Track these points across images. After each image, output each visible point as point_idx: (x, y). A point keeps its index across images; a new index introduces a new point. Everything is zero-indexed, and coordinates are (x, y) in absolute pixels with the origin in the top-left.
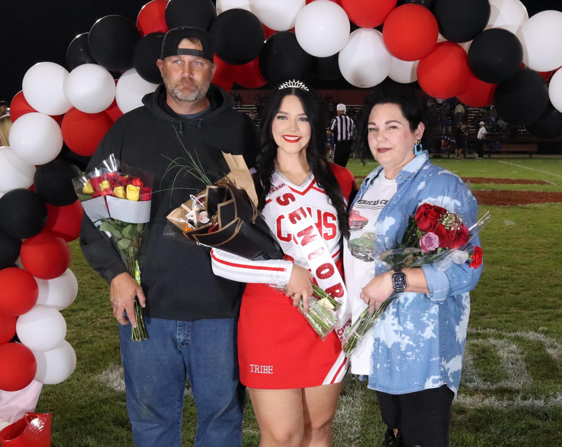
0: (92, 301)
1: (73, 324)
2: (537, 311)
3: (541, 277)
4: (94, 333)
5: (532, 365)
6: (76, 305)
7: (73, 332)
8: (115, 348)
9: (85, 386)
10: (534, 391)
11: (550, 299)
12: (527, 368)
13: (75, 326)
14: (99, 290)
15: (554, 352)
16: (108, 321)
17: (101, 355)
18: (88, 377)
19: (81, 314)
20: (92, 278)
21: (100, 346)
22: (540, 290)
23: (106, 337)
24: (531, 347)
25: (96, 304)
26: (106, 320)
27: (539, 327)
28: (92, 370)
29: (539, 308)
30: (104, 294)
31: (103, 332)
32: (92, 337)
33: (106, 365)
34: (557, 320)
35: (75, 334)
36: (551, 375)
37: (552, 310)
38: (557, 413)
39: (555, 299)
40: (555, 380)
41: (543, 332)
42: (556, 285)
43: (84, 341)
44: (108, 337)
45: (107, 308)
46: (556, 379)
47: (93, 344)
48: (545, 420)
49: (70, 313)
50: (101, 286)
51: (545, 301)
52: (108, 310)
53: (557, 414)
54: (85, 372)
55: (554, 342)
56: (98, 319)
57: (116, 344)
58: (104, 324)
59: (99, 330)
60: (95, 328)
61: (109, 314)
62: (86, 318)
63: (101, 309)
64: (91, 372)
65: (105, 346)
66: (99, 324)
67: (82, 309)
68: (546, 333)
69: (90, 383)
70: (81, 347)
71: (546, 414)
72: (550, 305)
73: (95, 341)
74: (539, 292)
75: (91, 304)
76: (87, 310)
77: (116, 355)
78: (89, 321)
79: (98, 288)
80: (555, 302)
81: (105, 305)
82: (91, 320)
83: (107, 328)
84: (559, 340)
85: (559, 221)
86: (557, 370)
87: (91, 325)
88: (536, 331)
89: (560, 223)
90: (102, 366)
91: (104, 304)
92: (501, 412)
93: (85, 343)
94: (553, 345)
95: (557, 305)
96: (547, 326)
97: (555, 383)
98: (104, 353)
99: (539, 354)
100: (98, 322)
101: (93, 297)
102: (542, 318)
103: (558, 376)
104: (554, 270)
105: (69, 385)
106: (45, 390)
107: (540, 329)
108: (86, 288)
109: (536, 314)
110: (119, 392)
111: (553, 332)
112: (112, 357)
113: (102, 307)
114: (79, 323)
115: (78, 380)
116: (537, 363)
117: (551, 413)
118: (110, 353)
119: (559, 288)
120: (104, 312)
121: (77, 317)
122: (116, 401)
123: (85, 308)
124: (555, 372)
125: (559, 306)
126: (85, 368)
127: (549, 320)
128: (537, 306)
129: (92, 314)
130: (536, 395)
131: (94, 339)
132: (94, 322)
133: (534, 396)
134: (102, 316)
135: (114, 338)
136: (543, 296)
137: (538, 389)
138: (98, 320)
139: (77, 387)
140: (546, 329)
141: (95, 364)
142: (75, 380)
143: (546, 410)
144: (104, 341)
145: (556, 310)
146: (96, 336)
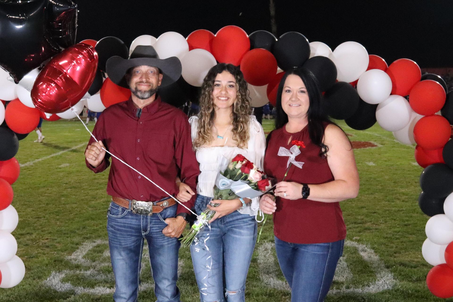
0: (35, 227)
1: (22, 244)
2: (351, 226)
3: (351, 201)
5: (351, 264)
6: (23, 231)
7: (24, 250)
8: (55, 261)
9: (35, 289)
10: (354, 282)
11: (359, 217)
12: (348, 266)
13: (24, 245)
14: (40, 219)
17: (45, 267)
18: (37, 282)
19: (28, 237)
20: (33, 211)
21: (44, 260)
22: (352, 211)
23: (48, 253)
24: (349, 251)
25: (39, 229)
26: (46, 241)
27: (353, 237)
28: (39, 278)
29: (352, 224)
30: (43, 222)
31: (45, 249)
32: (37, 253)
33: (49, 273)
34: (365, 232)
35: (24, 251)
36: (364, 271)
37: (361, 225)
39: (362, 217)
40: (367, 274)
41: (356, 240)
42: (362, 207)
43: (32, 256)
45: (47, 232)
47: (38, 259)
49: (19, 236)
50: (40, 216)
51: (356, 218)
52: (47, 233)
53: (370, 298)
54: (34, 279)
57: (55, 258)
58: (45, 243)
59: (42, 248)
60: (39, 247)
61: (48, 236)
62: (32, 240)
63: (42, 233)
64: (39, 279)
65: (47, 260)
66: (41, 244)
67: (28, 233)
68: (358, 241)
69: (39, 287)
70: (30, 261)
71: (363, 299)
72: (360, 221)
73: (40, 256)
74: (351, 212)
75: (35, 229)
76: (32, 234)
77: (56, 265)
79: (38, 218)
80: (363, 219)
81: (45, 230)
83: (48, 247)
84: (368, 246)
85: (361, 162)
86: (368, 267)
87: (36, 245)
88: (351, 240)
89: (362, 163)
90: (47, 274)
92: (332, 298)
93: (32, 258)
95: (364, 221)
96: (359, 236)
97: (368, 276)
98: (47, 265)
99: (355, 256)
101: (35, 225)
102: (354, 230)
103: (369, 272)
104: (360, 197)
105: (24, 289)
106: (7, 293)
107: (354, 238)
108: (29, 218)
109: (350, 228)
110: (61, 292)
111: (363, 240)
112: (54, 268)
113: (42, 231)
114: (27, 243)
115: (29, 285)
116: (354, 262)
117: (367, 297)
118: (52, 265)
119: (364, 209)
120: (44, 235)
121: (25, 239)
122: (59, 299)
123: (30, 232)
125: (366, 222)
126: (34, 276)
127: (360, 232)
128: (350, 222)
129: (36, 237)
130: (355, 285)
131: (39, 255)
132: (37, 243)
133: (354, 286)
135: (54, 254)
136: (354, 215)
137: (356, 281)
138: (40, 241)
139: (30, 290)
140: (358, 238)
141: (42, 273)
142: (28, 285)
143: (363, 295)
144: (47, 256)
145: (364, 225)
146: (40, 253)
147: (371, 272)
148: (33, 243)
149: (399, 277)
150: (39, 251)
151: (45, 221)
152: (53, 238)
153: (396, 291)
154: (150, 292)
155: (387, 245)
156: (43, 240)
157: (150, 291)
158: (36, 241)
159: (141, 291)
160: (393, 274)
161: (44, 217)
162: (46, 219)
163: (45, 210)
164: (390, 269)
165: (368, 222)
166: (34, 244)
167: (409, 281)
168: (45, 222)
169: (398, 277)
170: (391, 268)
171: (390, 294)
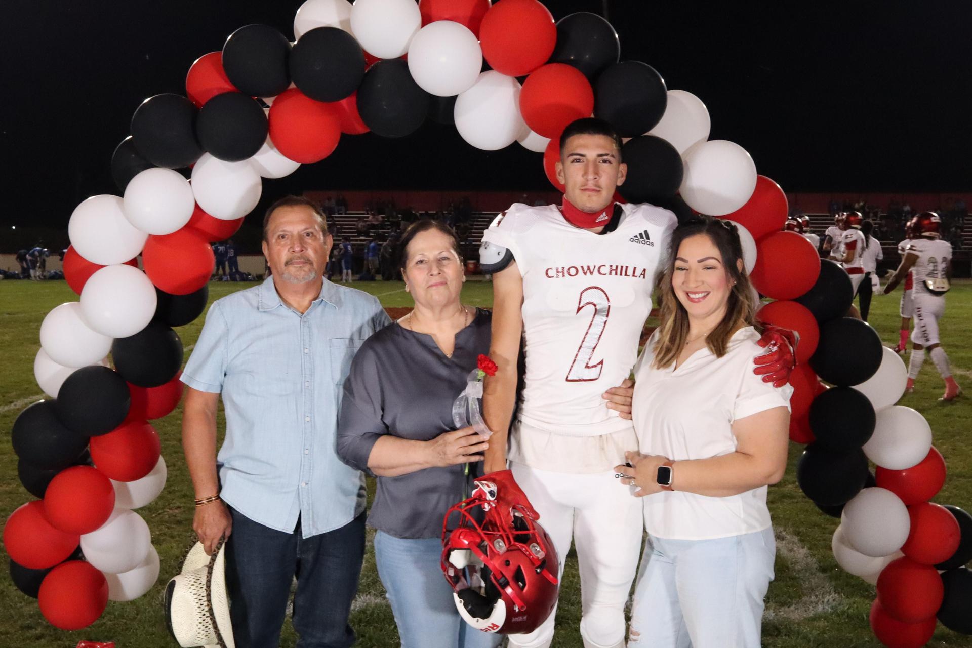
4: (161, 530)
9: (153, 604)
15: (781, 545)
16: (180, 513)
17: (174, 560)
21: (172, 547)
23: (179, 535)
26: (176, 511)
31: (173, 528)
34: (783, 502)
36: (780, 576)
37: (776, 488)
38: (791, 626)
44: (181, 535)
45: (178, 494)
46: (786, 581)
47: (161, 545)
48: (777, 636)
53: (790, 628)
55: (781, 532)
56: (165, 510)
58: (174, 516)
61: (181, 503)
63: (169, 496)
65: (178, 547)
66: (167, 516)
71: (777, 629)
73: (164, 540)
78: (154, 513)
81: (174, 490)
82: (155, 511)
83: (179, 523)
84: (787, 529)
86: (788, 568)
87: (156, 518)
91: (174, 488)
94: (779, 535)
97: (787, 586)
100: (165, 513)
103: (789, 578)
111: (779, 518)
113: (170, 492)
117: (783, 627)
120: (173, 499)
124: (785, 572)
125: (784, 483)
131: (162, 538)
132: (159, 514)
134: (171, 505)
135: (190, 536)
138: (164, 512)
141: (166, 572)
144: (177, 541)
145: (781, 489)
146: (165, 534)
147: (792, 579)
148: (152, 515)
149: (845, 588)
150: (162, 532)
151: (175, 473)
152: (189, 505)
153: (838, 615)
154: (373, 613)
155: (825, 528)
156: (170, 509)
157: (373, 609)
158: (157, 510)
159: (356, 609)
160: (833, 583)
161: (174, 465)
162: (178, 470)
163: (176, 452)
164: (828, 574)
165: (790, 483)
166: (153, 518)
167: (864, 597)
168: (176, 476)
169: (842, 589)
170: (831, 571)
171: (828, 622)
